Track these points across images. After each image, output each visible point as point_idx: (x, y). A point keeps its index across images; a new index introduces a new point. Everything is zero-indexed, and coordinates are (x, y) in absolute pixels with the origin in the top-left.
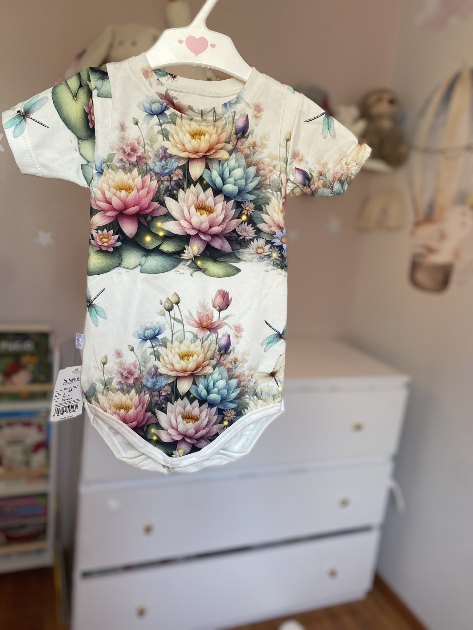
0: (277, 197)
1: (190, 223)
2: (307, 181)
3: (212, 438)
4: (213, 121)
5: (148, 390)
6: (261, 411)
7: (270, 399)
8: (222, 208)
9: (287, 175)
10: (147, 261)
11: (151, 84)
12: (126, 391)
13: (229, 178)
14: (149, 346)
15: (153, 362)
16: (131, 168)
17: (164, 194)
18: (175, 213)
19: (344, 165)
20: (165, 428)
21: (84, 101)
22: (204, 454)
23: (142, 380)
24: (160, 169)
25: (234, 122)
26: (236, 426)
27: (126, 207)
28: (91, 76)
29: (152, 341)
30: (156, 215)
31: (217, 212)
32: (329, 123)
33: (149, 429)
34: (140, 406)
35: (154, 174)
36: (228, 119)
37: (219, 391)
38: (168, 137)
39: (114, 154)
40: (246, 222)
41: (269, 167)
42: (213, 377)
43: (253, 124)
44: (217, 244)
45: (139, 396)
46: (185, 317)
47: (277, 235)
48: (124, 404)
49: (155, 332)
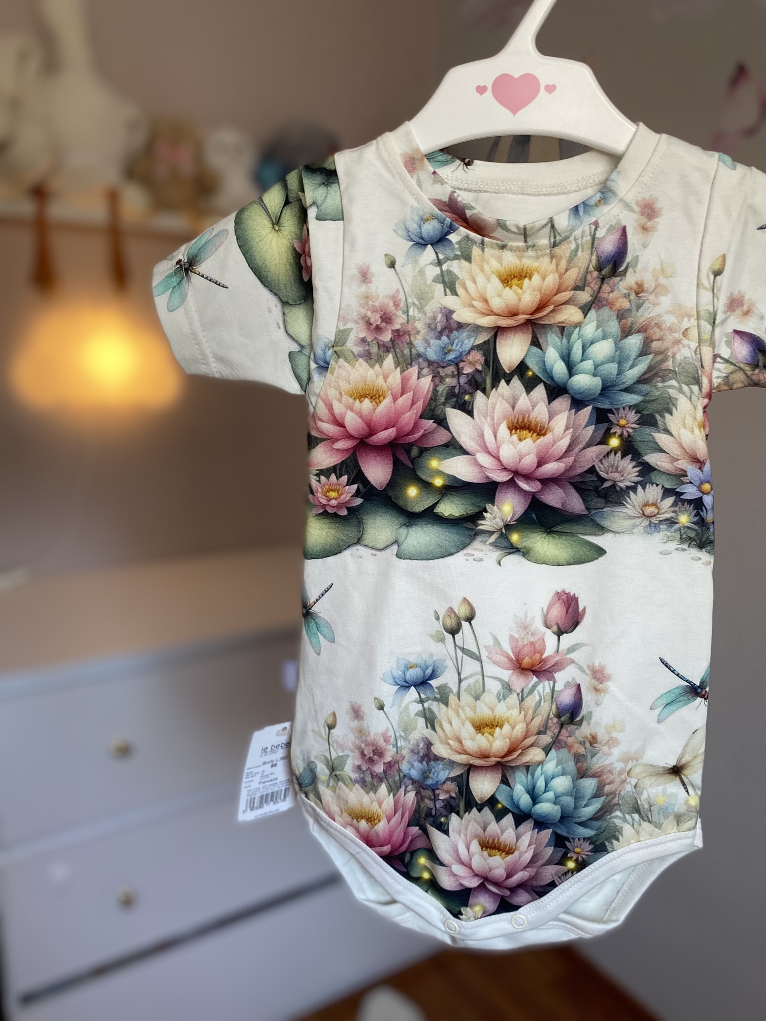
0: (691, 396)
1: (497, 458)
2: (759, 357)
3: (540, 890)
4: (548, 247)
5: (413, 784)
7: (669, 824)
8: (566, 425)
9: (713, 349)
10: (409, 536)
11: (420, 184)
12: (370, 786)
13: (582, 362)
14: (414, 700)
15: (421, 730)
16: (381, 354)
17: (444, 404)
18: (466, 439)
20: (446, 862)
21: (293, 230)
22: (525, 920)
23: (400, 765)
24: (438, 354)
25: (595, 245)
26: (593, 872)
27: (372, 430)
28: (305, 181)
29: (421, 689)
30: (430, 446)
31: (554, 431)
33: (414, 860)
34: (397, 815)
35: (425, 364)
36: (582, 238)
37: (556, 797)
38: (455, 288)
39: (348, 331)
40: (620, 452)
41: (673, 334)
42: (544, 769)
43: (636, 246)
44: (554, 497)
45: (394, 796)
46: (485, 646)
47: (689, 477)
48: (367, 811)
49: (426, 673)
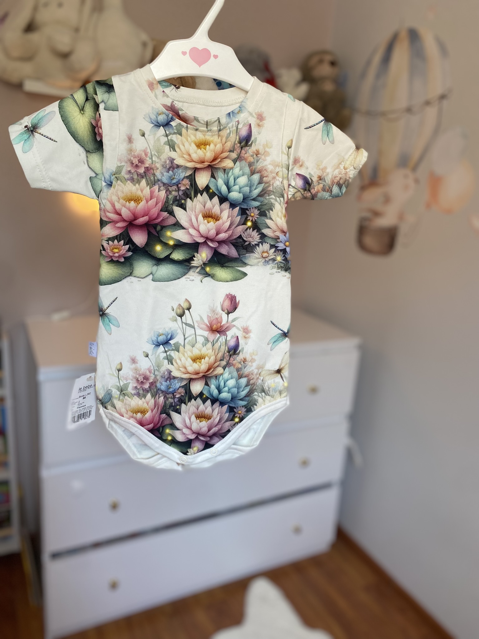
0: (280, 203)
1: (198, 231)
2: (307, 186)
3: (224, 434)
4: (217, 131)
5: (162, 393)
6: (269, 406)
7: (277, 395)
8: (228, 216)
9: (288, 181)
10: (158, 270)
11: (156, 96)
12: (142, 395)
13: (234, 186)
14: (162, 351)
15: (166, 366)
16: (139, 179)
17: (172, 204)
18: (184, 222)
19: (342, 169)
20: (180, 428)
21: (91, 114)
22: (216, 450)
23: (156, 384)
24: (168, 180)
25: (238, 131)
26: (246, 422)
27: (136, 218)
28: (97, 90)
29: (165, 346)
30: (166, 225)
31: (223, 219)
32: (328, 130)
33: (164, 430)
34: (156, 408)
35: (161, 185)
36: (232, 128)
37: (229, 389)
38: (175, 148)
39: (122, 167)
40: (252, 228)
41: (272, 174)
42: (223, 377)
43: (256, 133)
44: (224, 250)
45: (154, 399)
46: (196, 321)
47: (280, 240)
48: (141, 408)
49: (168, 337)
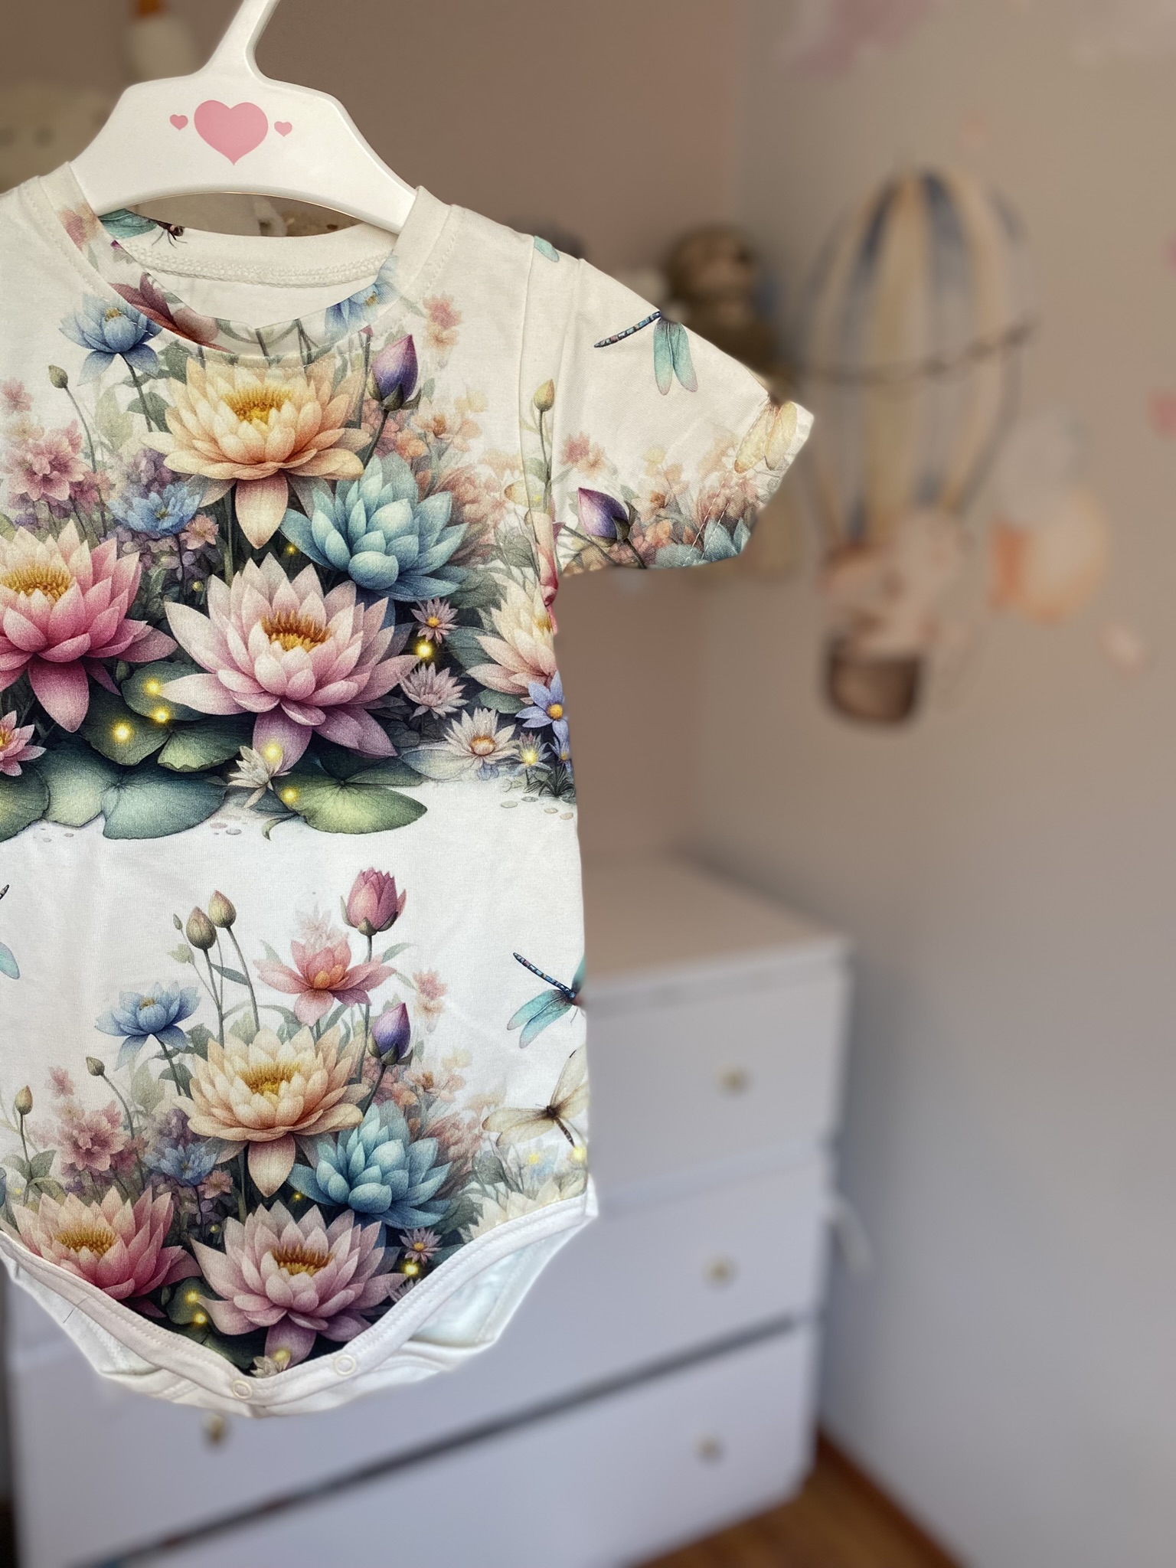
0: (525, 583)
1: (251, 677)
2: (618, 528)
3: (372, 1313)
4: (301, 363)
5: (165, 1182)
6: (521, 1226)
7: (549, 1188)
8: (354, 626)
9: (552, 515)
10: (121, 802)
11: (93, 260)
12: (91, 1194)
13: (366, 533)
14: (155, 1054)
15: (171, 1098)
16: (56, 519)
17: (161, 596)
18: (200, 649)
19: (730, 472)
20: (224, 1294)
22: (354, 1360)
23: (140, 1156)
24: (146, 520)
25: (370, 361)
26: (444, 1274)
27: (51, 640)
29: (164, 1036)
30: (143, 661)
31: (337, 635)
32: (674, 347)
33: (177, 1296)
34: (141, 1232)
35: (126, 536)
36: (350, 351)
37: (384, 1173)
38: (164, 420)
40: (433, 664)
41: (492, 494)
42: (361, 1134)
43: (429, 365)
44: (346, 733)
45: (133, 1204)
46: (255, 962)
47: (532, 697)
48: (90, 1231)
49: (170, 1011)
